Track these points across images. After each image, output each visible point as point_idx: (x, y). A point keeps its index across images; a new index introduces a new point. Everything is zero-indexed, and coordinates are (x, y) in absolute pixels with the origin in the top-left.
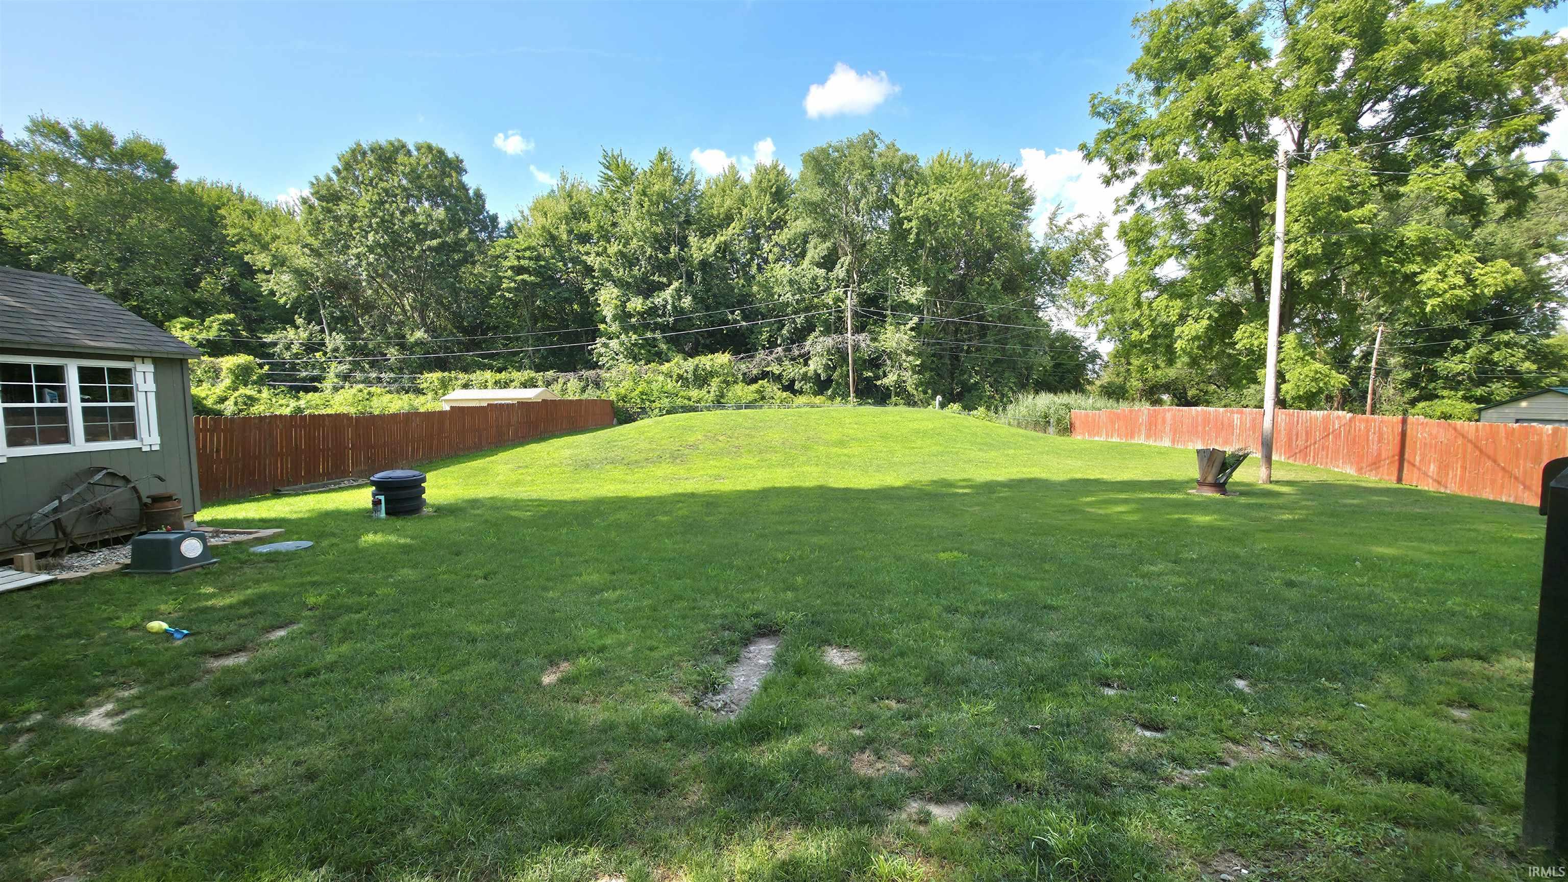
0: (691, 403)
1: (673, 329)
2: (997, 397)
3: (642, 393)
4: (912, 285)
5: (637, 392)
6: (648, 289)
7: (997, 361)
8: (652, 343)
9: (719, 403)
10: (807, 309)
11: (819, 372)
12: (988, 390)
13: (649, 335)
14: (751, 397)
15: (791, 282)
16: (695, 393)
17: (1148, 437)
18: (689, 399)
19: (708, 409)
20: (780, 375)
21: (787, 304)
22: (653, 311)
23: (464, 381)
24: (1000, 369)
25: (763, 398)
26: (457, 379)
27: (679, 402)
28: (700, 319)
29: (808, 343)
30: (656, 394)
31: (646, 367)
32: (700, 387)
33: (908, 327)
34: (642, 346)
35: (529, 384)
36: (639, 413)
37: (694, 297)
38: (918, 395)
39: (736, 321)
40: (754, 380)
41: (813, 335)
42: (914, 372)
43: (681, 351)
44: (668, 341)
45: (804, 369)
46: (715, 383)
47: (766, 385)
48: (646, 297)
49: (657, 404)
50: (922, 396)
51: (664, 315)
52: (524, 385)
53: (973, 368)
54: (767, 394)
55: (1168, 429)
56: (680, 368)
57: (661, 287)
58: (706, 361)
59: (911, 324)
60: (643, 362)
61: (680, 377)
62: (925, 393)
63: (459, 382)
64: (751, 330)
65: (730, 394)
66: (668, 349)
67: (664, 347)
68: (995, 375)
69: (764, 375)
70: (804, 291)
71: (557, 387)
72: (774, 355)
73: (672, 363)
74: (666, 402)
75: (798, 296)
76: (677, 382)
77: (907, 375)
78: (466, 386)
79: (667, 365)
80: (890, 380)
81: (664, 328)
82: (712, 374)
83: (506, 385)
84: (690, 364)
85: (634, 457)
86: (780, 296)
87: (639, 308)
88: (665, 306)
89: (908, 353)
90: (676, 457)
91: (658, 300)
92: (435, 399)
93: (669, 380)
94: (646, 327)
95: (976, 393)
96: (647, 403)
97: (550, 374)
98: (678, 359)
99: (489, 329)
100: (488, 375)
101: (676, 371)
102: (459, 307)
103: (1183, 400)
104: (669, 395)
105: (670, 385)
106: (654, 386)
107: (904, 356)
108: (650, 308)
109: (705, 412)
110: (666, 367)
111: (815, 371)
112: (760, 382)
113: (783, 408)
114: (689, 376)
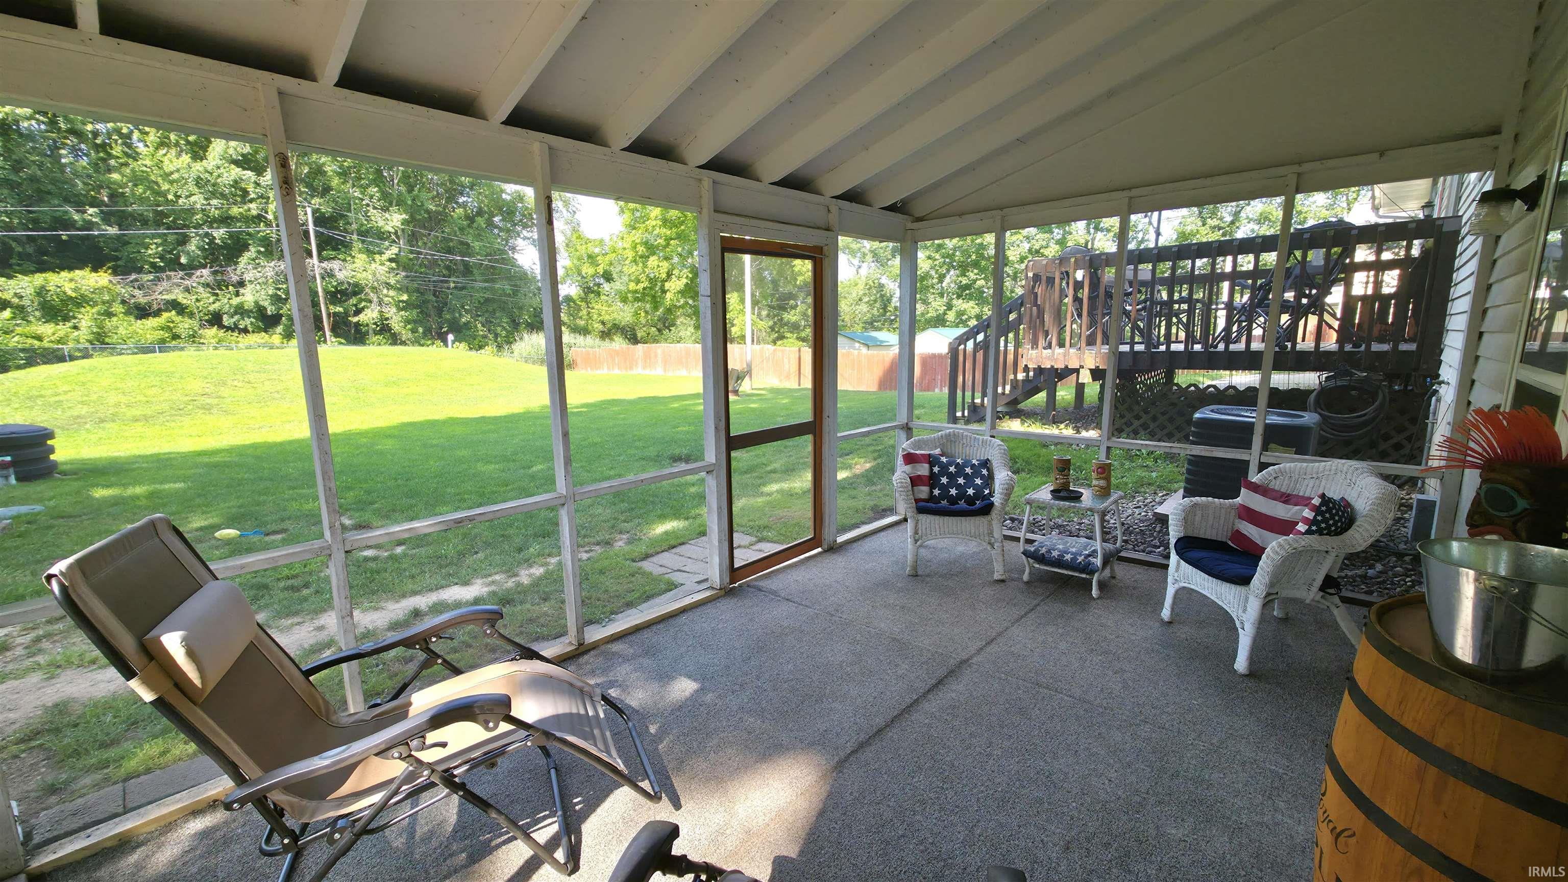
0: (48, 345)
2: (491, 336)
4: (385, 209)
7: (487, 300)
11: (262, 303)
12: (481, 330)
15: (199, 182)
17: (644, 368)
18: (39, 338)
19: (86, 353)
21: (191, 211)
24: (491, 309)
25: (176, 337)
33: (385, 257)
38: (406, 335)
40: (155, 313)
41: (246, 255)
42: (400, 309)
45: (236, 300)
46: (86, 319)
47: (176, 319)
50: (410, 335)
53: (463, 307)
54: (181, 332)
55: (660, 361)
58: (58, 281)
59: (389, 254)
62: (414, 331)
64: (124, 240)
65: (118, 332)
68: (487, 315)
77: (391, 312)
80: (369, 316)
82: (80, 301)
84: (26, 285)
86: (177, 197)
89: (388, 286)
95: (468, 333)
103: (634, 339)
107: (385, 291)
111: (256, 303)
112: (165, 315)
113: (222, 351)
114: (26, 302)
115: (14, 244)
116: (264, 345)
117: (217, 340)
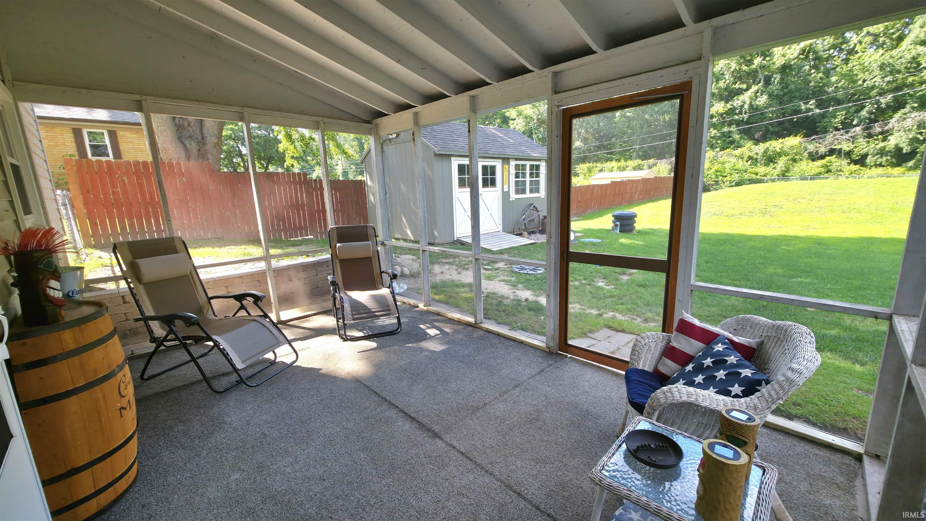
0: (758, 177)
1: (747, 123)
3: (717, 171)
5: (713, 170)
6: (728, 96)
8: (728, 135)
9: (784, 176)
10: (898, 88)
11: (901, 145)
13: (726, 129)
14: (817, 171)
16: (761, 170)
18: (757, 174)
19: (773, 181)
20: (850, 152)
21: (873, 88)
22: (732, 111)
23: (600, 168)
25: (829, 171)
26: (596, 167)
27: (747, 176)
28: (772, 112)
29: (893, 121)
30: (727, 171)
31: (722, 152)
32: (767, 165)
34: (719, 138)
35: (639, 168)
36: (712, 185)
37: (770, 95)
39: (808, 110)
40: (822, 157)
41: (903, 111)
43: (751, 138)
44: (741, 132)
45: (882, 144)
46: (781, 163)
47: (834, 160)
48: (727, 102)
49: (728, 178)
51: (740, 113)
52: (635, 169)
54: (833, 168)
56: (750, 150)
57: (740, 92)
58: (776, 145)
60: (718, 149)
61: (750, 158)
63: (598, 169)
64: (823, 116)
65: (796, 169)
66: (741, 138)
67: (737, 137)
69: (832, 152)
70: (899, 72)
71: (655, 169)
72: (850, 134)
73: (745, 148)
74: (736, 177)
75: (889, 78)
76: (747, 161)
78: (601, 171)
79: (740, 150)
81: (738, 123)
82: (780, 154)
83: (624, 169)
84: (762, 147)
85: (731, 212)
86: (864, 81)
87: (721, 110)
88: (742, 106)
90: (764, 213)
91: (737, 102)
92: (584, 178)
93: (740, 160)
94: (723, 124)
96: (720, 178)
97: (652, 161)
98: (749, 144)
99: (613, 136)
100: (614, 164)
101: (747, 154)
102: (599, 125)
104: (738, 171)
105: (740, 165)
106: (727, 166)
108: (730, 109)
109: (770, 184)
110: (738, 152)
111: (897, 145)
112: (828, 158)
113: (851, 179)
114: (759, 157)
115: (770, 127)
116: (882, 176)
117: (849, 172)
